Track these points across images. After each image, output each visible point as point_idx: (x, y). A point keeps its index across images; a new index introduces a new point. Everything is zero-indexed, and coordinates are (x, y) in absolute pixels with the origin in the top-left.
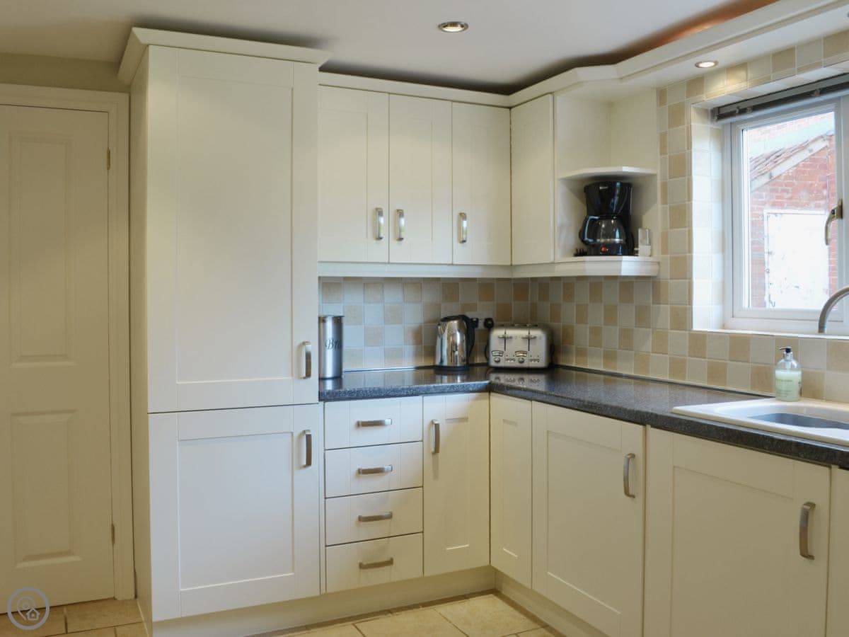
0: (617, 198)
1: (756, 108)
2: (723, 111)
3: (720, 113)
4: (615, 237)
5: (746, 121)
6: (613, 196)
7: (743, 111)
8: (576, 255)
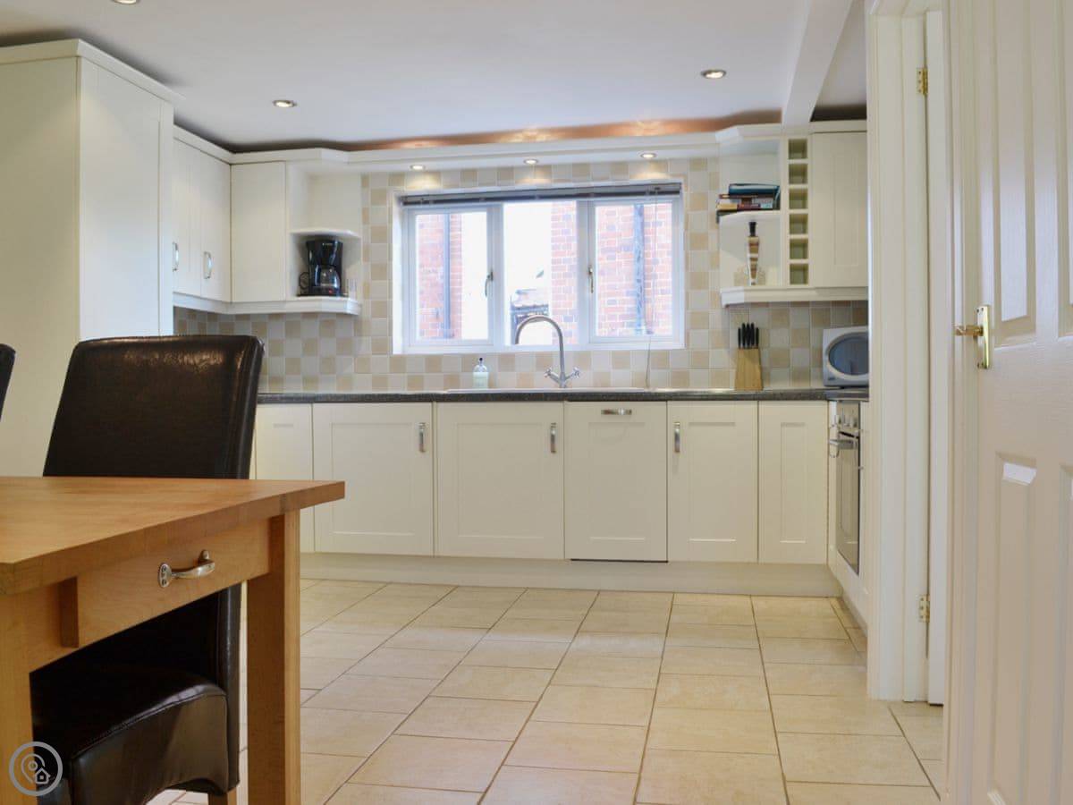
0: (334, 256)
1: (436, 202)
2: (409, 200)
3: (407, 201)
4: (333, 282)
5: (421, 209)
6: (332, 253)
7: (426, 202)
8: (299, 295)
